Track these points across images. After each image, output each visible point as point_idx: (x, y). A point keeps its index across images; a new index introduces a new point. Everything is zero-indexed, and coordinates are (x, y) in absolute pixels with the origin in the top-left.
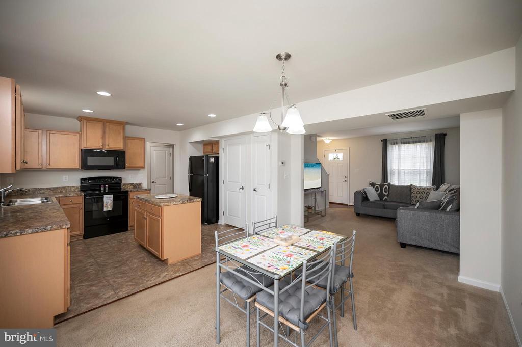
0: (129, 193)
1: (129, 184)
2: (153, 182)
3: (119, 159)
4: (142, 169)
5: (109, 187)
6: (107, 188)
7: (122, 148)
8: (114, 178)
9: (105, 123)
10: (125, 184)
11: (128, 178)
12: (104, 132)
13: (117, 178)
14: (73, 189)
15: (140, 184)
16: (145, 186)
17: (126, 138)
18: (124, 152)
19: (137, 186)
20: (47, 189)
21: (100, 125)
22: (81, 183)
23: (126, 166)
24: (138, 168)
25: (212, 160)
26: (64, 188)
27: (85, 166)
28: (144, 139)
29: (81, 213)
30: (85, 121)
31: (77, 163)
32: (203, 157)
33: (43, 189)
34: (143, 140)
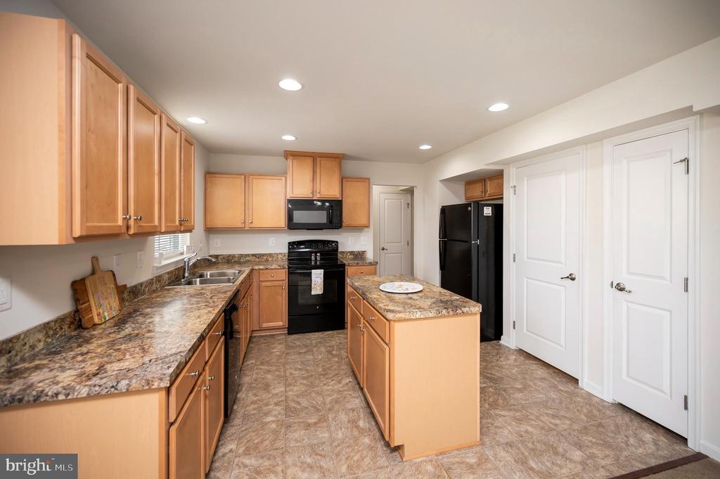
0: (346, 267)
1: (347, 253)
2: (383, 249)
3: (334, 214)
4: (366, 229)
5: (321, 255)
6: (318, 259)
7: (338, 197)
8: (329, 242)
9: (315, 159)
10: (343, 252)
11: (348, 243)
12: (314, 172)
13: (333, 242)
14: (280, 256)
15: (364, 252)
16: (370, 256)
17: (343, 179)
18: (340, 202)
19: (359, 256)
20: (253, 255)
21: (309, 161)
22: (289, 249)
23: (344, 225)
24: (359, 228)
25: (488, 211)
26: (270, 255)
27: (292, 225)
28: (369, 179)
29: (284, 295)
30: (291, 158)
31: (282, 221)
32: (469, 205)
33: (248, 255)
34: (367, 181)
